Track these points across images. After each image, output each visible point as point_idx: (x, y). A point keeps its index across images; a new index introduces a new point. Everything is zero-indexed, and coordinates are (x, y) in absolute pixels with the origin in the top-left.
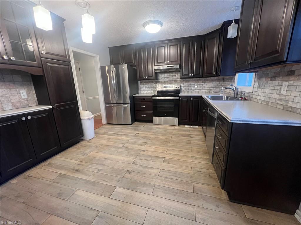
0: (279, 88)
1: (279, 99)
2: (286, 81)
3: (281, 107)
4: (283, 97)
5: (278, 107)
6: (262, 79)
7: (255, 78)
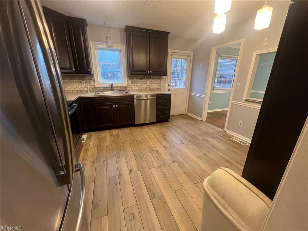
0: (145, 83)
1: (147, 87)
2: (148, 80)
3: (149, 90)
4: (149, 86)
5: (147, 90)
6: (133, 79)
7: (127, 78)
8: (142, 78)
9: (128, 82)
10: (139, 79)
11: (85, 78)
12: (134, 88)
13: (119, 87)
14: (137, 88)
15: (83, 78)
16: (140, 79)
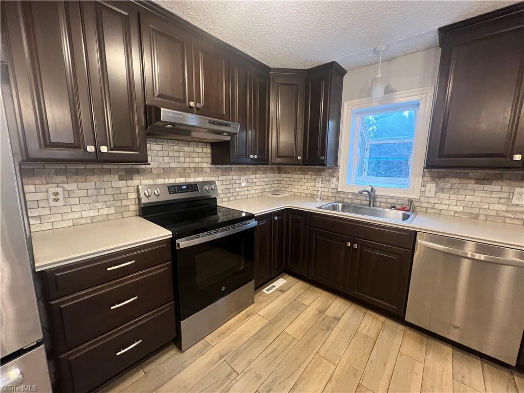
0: (505, 195)
1: (508, 212)
2: (522, 187)
3: (518, 222)
4: (519, 209)
6: (447, 179)
7: (423, 176)
8: (487, 180)
9: (423, 189)
10: (473, 182)
11: (323, 173)
12: (444, 207)
13: (392, 198)
14: (460, 209)
15: (319, 172)
16: (476, 179)
